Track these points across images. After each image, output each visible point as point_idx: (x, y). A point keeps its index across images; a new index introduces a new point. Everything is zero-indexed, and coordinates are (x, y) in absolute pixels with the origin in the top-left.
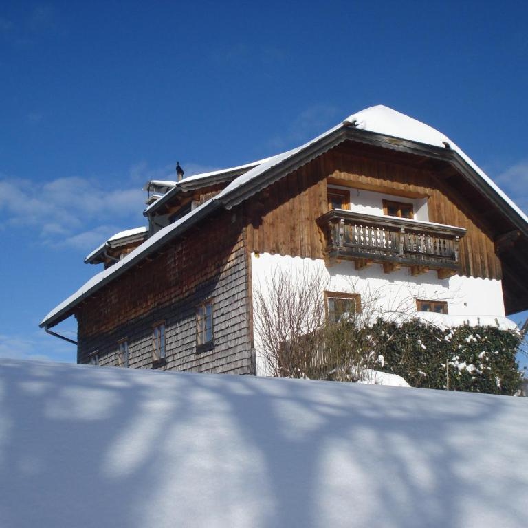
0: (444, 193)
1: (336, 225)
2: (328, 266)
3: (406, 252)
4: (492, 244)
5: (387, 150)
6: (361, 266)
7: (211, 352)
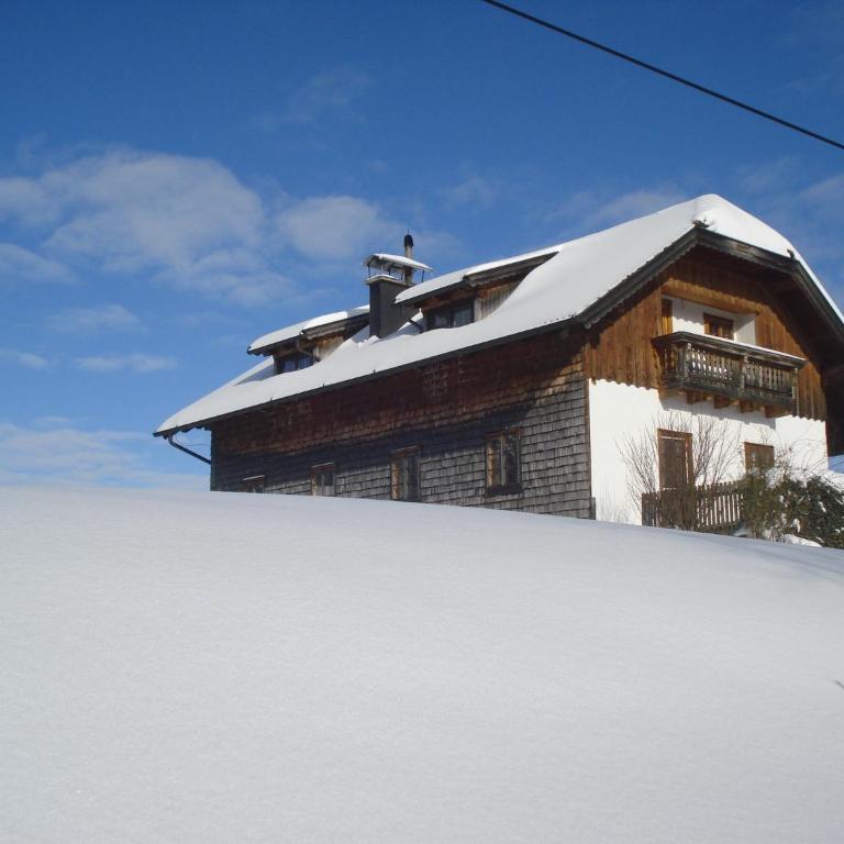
0: (774, 311)
1: (681, 350)
2: (662, 399)
3: (746, 386)
4: (818, 376)
5: (734, 257)
6: (697, 400)
7: (516, 497)
